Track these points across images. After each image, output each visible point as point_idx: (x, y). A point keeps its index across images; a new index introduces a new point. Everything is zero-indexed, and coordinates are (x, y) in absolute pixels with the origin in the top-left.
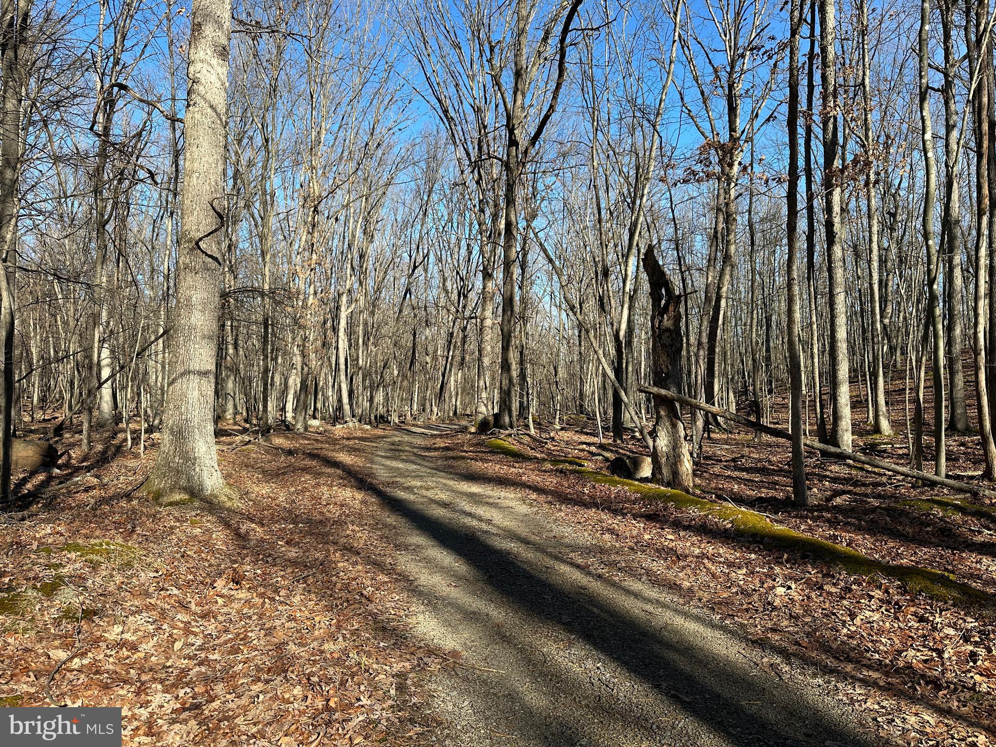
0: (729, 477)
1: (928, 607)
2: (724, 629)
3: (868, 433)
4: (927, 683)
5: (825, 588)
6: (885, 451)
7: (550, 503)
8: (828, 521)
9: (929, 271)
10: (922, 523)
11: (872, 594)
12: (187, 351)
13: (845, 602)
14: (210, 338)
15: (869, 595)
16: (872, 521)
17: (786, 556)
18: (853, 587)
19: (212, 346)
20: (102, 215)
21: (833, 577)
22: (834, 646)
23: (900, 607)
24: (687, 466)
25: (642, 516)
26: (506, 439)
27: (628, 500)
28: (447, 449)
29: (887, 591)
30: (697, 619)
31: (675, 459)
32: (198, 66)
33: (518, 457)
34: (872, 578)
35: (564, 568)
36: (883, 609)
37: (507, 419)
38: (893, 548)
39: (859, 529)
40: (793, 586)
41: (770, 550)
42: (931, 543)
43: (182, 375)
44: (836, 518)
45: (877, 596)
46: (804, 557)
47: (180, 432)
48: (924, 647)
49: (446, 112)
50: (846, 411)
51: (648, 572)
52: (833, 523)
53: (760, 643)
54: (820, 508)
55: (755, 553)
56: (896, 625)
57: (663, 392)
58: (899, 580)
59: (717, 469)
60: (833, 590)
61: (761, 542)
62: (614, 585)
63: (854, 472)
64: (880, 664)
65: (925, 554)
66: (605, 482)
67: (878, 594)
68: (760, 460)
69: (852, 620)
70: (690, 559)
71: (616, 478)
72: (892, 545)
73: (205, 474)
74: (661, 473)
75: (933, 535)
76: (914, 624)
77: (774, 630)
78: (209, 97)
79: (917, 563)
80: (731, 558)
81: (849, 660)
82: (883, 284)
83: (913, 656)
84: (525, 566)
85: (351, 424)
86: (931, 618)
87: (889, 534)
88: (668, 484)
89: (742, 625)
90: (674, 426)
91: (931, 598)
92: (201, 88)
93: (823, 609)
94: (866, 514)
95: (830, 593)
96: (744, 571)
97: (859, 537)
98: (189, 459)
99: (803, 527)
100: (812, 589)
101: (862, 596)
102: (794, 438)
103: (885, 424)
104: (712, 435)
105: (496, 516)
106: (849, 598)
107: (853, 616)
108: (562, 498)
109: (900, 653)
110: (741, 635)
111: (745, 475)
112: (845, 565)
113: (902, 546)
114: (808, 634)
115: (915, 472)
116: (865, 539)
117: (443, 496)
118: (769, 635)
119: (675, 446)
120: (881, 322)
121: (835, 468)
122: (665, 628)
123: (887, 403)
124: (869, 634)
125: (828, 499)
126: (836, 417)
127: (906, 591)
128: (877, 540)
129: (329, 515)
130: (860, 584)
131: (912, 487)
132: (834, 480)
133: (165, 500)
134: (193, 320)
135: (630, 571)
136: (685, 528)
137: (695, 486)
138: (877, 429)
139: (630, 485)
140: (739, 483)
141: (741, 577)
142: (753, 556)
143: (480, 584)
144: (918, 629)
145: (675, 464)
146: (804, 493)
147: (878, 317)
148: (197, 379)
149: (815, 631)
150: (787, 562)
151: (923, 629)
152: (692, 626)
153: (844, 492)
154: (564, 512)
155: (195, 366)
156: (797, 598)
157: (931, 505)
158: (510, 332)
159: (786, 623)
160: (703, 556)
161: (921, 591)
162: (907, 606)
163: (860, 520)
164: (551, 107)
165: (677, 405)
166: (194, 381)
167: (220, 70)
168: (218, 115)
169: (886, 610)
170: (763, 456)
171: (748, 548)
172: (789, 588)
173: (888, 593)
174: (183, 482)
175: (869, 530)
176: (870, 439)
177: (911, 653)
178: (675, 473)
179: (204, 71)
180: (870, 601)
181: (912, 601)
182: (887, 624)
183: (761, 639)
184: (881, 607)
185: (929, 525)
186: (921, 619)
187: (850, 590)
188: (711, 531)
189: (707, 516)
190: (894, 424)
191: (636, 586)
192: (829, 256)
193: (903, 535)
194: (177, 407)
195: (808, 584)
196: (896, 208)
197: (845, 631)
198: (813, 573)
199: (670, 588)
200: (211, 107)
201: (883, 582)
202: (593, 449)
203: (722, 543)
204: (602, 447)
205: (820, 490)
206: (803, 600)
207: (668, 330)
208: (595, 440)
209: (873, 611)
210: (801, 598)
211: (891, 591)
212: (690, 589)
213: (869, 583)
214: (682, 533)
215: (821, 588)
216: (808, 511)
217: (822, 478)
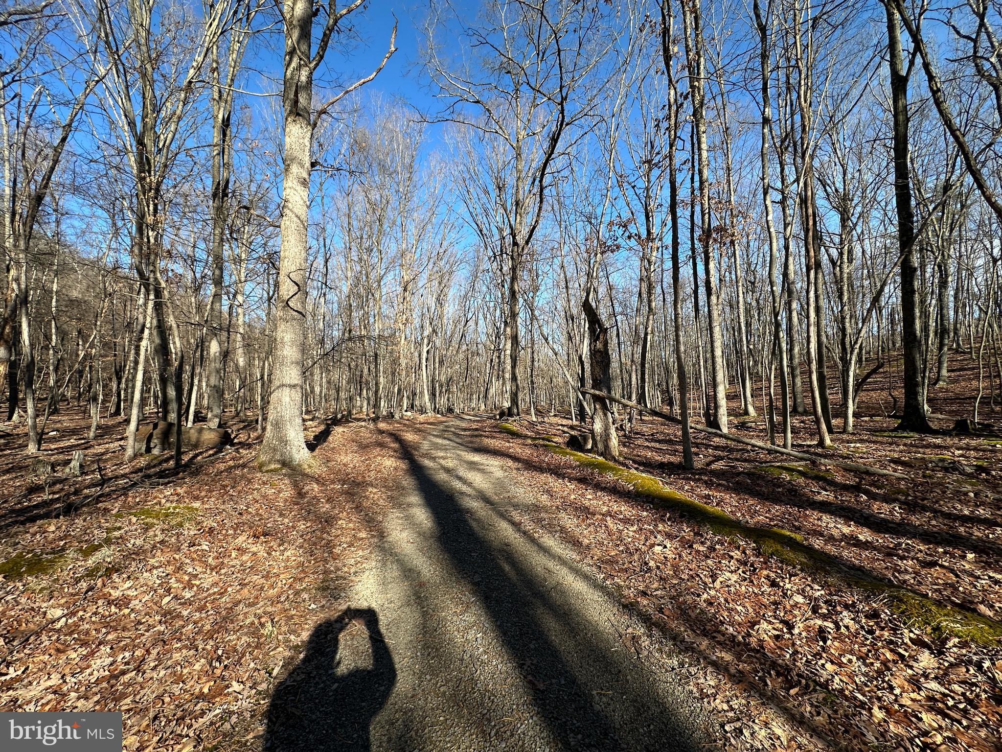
0: (647, 447)
1: (779, 571)
2: (602, 588)
3: (741, 415)
4: (778, 674)
5: (694, 546)
6: (751, 427)
7: (518, 469)
8: (706, 482)
9: (774, 307)
10: (774, 485)
11: (732, 554)
12: (281, 371)
13: (709, 562)
14: (297, 363)
15: (729, 555)
16: (737, 483)
17: (668, 515)
18: (717, 547)
19: (298, 368)
20: (268, 294)
21: (702, 536)
22: (693, 615)
23: (755, 569)
24: (614, 442)
25: (576, 479)
26: (512, 424)
27: (571, 467)
28: (476, 430)
29: (744, 552)
30: (586, 577)
31: (607, 437)
32: (288, 190)
33: (515, 435)
34: (732, 539)
35: (504, 525)
36: (740, 571)
37: (515, 411)
38: (752, 505)
39: (727, 489)
40: (668, 546)
41: (657, 510)
42: (781, 501)
43: (278, 387)
44: (711, 480)
45: (735, 557)
46: (682, 516)
47: (277, 424)
48: (775, 618)
49: (481, 231)
50: (723, 402)
51: (563, 530)
52: (709, 485)
53: (629, 608)
54: (702, 472)
55: (647, 511)
56: (751, 590)
57: (597, 392)
58: (754, 542)
59: (639, 442)
60: (701, 548)
61: (651, 503)
62: (533, 540)
63: (729, 442)
64: (733, 641)
65: (777, 511)
66: (560, 453)
67: (736, 554)
68: (668, 435)
69: (713, 582)
70: (597, 516)
71: (568, 450)
72: (751, 502)
73: (294, 451)
74: (596, 447)
75: (783, 494)
76: (766, 588)
77: (644, 594)
78: (295, 210)
79: (771, 519)
80: (628, 514)
81: (705, 634)
82: (748, 325)
83: (766, 630)
84: (474, 524)
85: (430, 414)
86: (781, 584)
87: (749, 494)
88: (601, 455)
89: (619, 587)
90: (605, 415)
91: (782, 562)
92: (290, 205)
93: (691, 570)
94: (733, 478)
95: (698, 551)
96: (635, 528)
97: (728, 496)
98: (284, 442)
99: (686, 488)
100: (683, 547)
101: (723, 556)
102: (683, 422)
103: (751, 409)
104: (643, 418)
105: (477, 479)
106: (713, 558)
107: (714, 577)
108: (529, 465)
109: (753, 624)
110: (615, 596)
111: (657, 445)
112: (711, 526)
113: (759, 503)
114: (672, 598)
115: (769, 445)
116: (731, 497)
117: (450, 464)
118: (639, 600)
119: (606, 429)
120: (748, 347)
121: (716, 439)
122: (555, 588)
123: (752, 396)
124: (726, 600)
125: (709, 464)
126: (716, 407)
127: (760, 553)
128: (740, 499)
129: (367, 479)
130: (722, 544)
131: (769, 453)
132: (716, 448)
133: (264, 469)
134: (285, 353)
135: (550, 528)
136: (603, 489)
137: (620, 454)
138: (746, 413)
139: (575, 455)
140: (652, 451)
141: (631, 534)
142: (645, 513)
143: (432, 541)
144: (769, 595)
145: (606, 441)
146: (691, 459)
147: (745, 342)
148: (288, 389)
149: (680, 595)
150: (669, 520)
151: (774, 595)
152: (577, 586)
153: (722, 458)
154: (525, 477)
155: (287, 381)
156: (671, 556)
157: (781, 471)
158: (516, 357)
159: (656, 585)
160: (609, 513)
161: (772, 554)
162: (761, 569)
163: (728, 482)
164: (536, 221)
165: (607, 401)
166: (287, 390)
167: (302, 193)
168: (302, 222)
169: (743, 572)
170: (671, 431)
171: (642, 507)
172: (665, 547)
173: (745, 554)
174: (278, 457)
175: (735, 490)
176: (742, 419)
177: (764, 625)
178: (607, 447)
179: (292, 194)
180: (729, 562)
181: (765, 563)
182: (743, 588)
183: (631, 604)
184: (739, 568)
185: (779, 487)
186: (773, 584)
187: (715, 550)
188: (619, 492)
189: (618, 480)
190: (757, 409)
191: (549, 541)
192: (709, 303)
193: (760, 494)
194: (275, 408)
195: (682, 542)
196: (755, 278)
197: (705, 596)
198: (686, 531)
199: (574, 545)
200: (297, 216)
201: (741, 543)
202: (565, 429)
203: (625, 502)
204: (572, 427)
205: (704, 456)
206: (675, 559)
207: (599, 351)
208: (569, 422)
209: (732, 572)
210: (674, 556)
211: (747, 552)
212: (588, 547)
213: (729, 543)
214: (599, 493)
215: (691, 547)
216: (692, 474)
217: (707, 446)
